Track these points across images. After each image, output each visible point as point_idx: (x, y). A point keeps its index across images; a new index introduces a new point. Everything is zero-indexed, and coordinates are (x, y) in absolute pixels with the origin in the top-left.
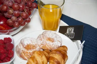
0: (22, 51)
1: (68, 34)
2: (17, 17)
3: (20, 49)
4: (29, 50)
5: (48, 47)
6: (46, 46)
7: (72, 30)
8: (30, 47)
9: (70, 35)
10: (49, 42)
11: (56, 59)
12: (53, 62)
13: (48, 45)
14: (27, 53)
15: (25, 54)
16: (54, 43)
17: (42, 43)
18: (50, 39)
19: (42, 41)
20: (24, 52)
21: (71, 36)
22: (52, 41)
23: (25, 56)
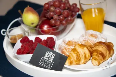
0: (64, 47)
1: (46, 61)
2: (59, 16)
3: (62, 46)
4: (71, 47)
5: (91, 43)
6: (89, 41)
7: (52, 56)
8: (72, 43)
9: (47, 63)
10: (92, 38)
11: (100, 51)
12: (97, 54)
13: (91, 40)
14: (69, 49)
15: (66, 51)
16: (97, 39)
17: (84, 39)
18: (93, 35)
19: (84, 38)
20: (65, 49)
21: (48, 65)
22: (95, 37)
23: (66, 52)
